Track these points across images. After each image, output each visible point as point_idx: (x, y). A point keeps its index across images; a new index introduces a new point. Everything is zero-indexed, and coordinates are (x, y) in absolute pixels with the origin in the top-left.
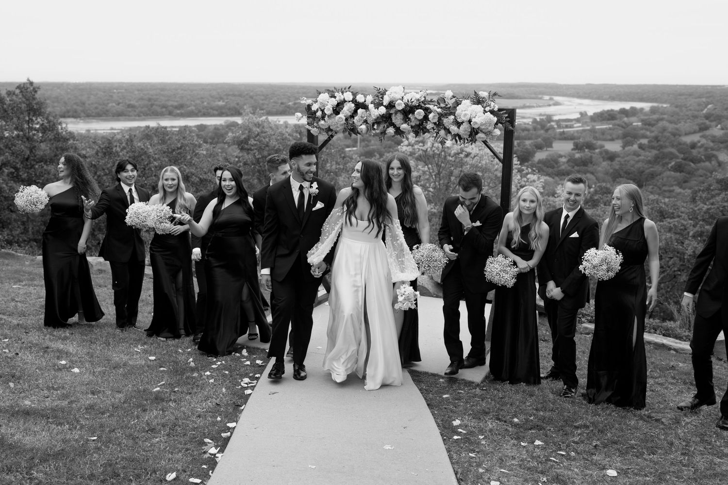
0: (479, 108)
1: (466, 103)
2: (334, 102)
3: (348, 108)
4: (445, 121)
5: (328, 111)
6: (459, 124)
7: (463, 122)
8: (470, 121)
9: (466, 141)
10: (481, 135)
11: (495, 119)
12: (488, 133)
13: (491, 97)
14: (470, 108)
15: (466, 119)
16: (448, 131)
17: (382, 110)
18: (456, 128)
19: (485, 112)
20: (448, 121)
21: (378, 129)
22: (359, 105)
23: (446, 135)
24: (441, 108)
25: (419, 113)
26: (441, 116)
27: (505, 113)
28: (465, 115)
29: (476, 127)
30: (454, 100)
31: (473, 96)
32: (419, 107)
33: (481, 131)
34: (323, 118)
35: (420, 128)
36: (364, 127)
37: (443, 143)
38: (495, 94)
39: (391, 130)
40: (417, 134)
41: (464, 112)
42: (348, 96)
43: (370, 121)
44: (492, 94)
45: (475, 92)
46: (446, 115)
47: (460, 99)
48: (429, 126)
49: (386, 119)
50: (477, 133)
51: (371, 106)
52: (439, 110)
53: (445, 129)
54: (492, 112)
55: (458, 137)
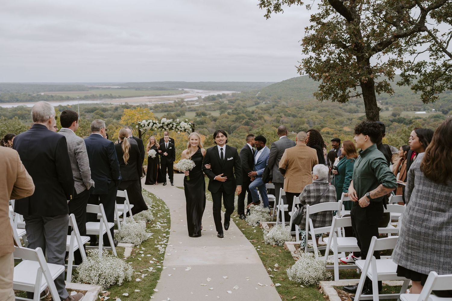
0: (186, 124)
1: (183, 122)
2: (148, 122)
3: (151, 124)
4: (177, 127)
5: (146, 125)
6: (181, 128)
8: (184, 127)
10: (187, 130)
11: (190, 126)
12: (189, 130)
14: (184, 124)
16: (179, 130)
17: (161, 125)
20: (178, 127)
21: (160, 130)
22: (154, 123)
25: (171, 125)
26: (176, 126)
27: (193, 125)
29: (186, 128)
32: (170, 123)
34: (144, 127)
35: (171, 129)
36: (156, 129)
37: (177, 132)
39: (163, 130)
40: (170, 130)
41: (182, 125)
42: (151, 121)
43: (157, 127)
48: (174, 128)
49: (162, 127)
51: (158, 123)
52: (176, 124)
53: (177, 129)
54: (189, 125)
55: (181, 131)
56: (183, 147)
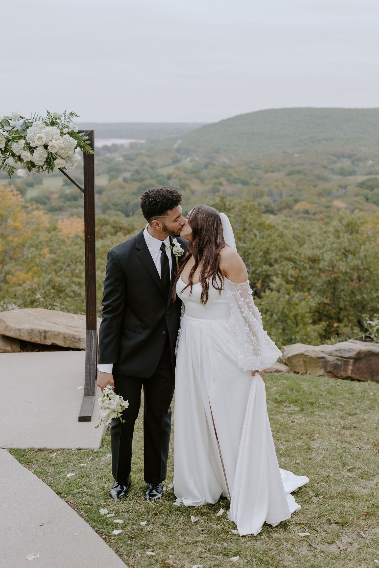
0: (54, 130)
1: (38, 124)
4: (14, 146)
6: (32, 150)
7: (37, 147)
8: (46, 147)
9: (41, 170)
10: (58, 163)
11: (75, 142)
12: (68, 158)
13: (67, 117)
14: (44, 131)
15: (41, 143)
16: (20, 159)
18: (29, 154)
19: (62, 134)
20: (18, 146)
23: (16, 162)
24: (7, 131)
26: (8, 141)
27: (85, 135)
28: (40, 138)
29: (54, 151)
30: (22, 121)
31: (45, 116)
33: (60, 157)
37: (11, 172)
38: (71, 114)
41: (37, 135)
44: (68, 113)
45: (48, 112)
46: (14, 139)
47: (30, 121)
50: (55, 159)
52: (6, 134)
53: (13, 155)
54: (71, 134)
55: (31, 165)
56: (40, 243)
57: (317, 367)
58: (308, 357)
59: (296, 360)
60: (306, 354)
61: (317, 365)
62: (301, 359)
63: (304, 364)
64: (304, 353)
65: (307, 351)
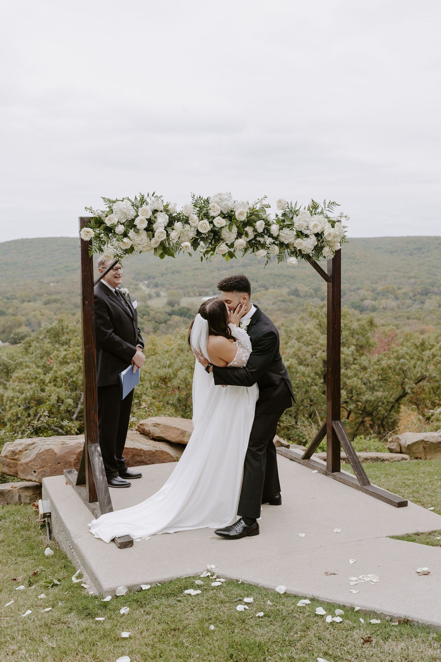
3: (162, 221)
7: (310, 235)
8: (316, 235)
15: (313, 232)
25: (261, 225)
28: (315, 226)
29: (329, 239)
41: (312, 223)
45: (312, 201)
57: (437, 452)
58: (429, 443)
59: (416, 447)
60: (426, 440)
61: (437, 450)
62: (421, 446)
63: (424, 450)
64: (424, 439)
65: (426, 437)
